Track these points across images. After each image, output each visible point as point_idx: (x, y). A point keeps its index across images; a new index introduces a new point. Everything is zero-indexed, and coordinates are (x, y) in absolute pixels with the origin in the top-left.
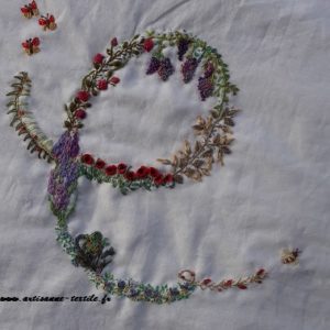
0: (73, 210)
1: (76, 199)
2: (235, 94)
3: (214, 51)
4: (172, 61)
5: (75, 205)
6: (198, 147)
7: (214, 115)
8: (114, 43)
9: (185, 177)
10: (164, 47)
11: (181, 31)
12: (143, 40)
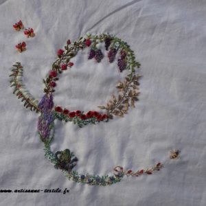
0: (52, 138)
1: (54, 132)
2: (138, 67)
3: (126, 43)
4: (102, 51)
5: (53, 135)
6: (120, 98)
7: (128, 80)
8: (69, 42)
9: (114, 115)
10: (97, 43)
11: (106, 34)
12: (85, 40)
